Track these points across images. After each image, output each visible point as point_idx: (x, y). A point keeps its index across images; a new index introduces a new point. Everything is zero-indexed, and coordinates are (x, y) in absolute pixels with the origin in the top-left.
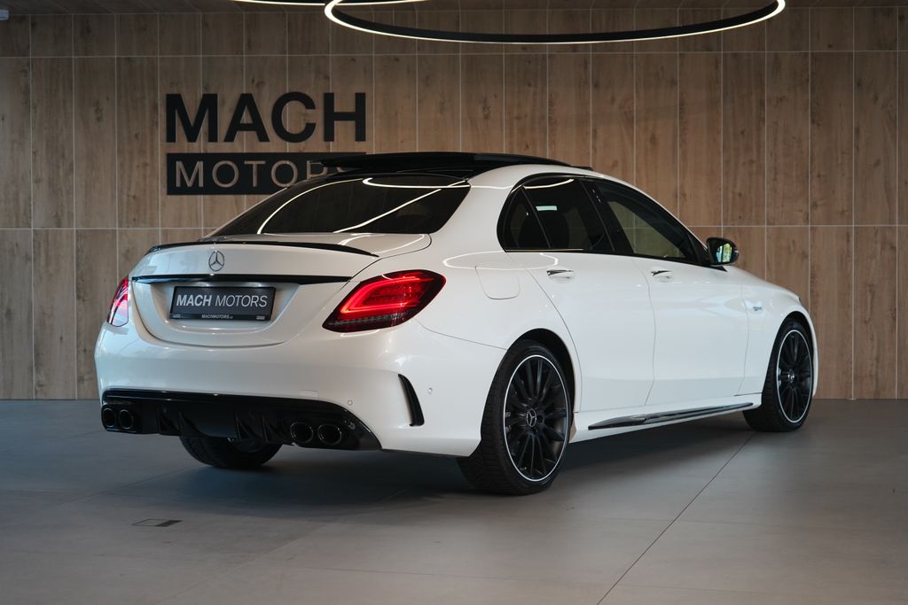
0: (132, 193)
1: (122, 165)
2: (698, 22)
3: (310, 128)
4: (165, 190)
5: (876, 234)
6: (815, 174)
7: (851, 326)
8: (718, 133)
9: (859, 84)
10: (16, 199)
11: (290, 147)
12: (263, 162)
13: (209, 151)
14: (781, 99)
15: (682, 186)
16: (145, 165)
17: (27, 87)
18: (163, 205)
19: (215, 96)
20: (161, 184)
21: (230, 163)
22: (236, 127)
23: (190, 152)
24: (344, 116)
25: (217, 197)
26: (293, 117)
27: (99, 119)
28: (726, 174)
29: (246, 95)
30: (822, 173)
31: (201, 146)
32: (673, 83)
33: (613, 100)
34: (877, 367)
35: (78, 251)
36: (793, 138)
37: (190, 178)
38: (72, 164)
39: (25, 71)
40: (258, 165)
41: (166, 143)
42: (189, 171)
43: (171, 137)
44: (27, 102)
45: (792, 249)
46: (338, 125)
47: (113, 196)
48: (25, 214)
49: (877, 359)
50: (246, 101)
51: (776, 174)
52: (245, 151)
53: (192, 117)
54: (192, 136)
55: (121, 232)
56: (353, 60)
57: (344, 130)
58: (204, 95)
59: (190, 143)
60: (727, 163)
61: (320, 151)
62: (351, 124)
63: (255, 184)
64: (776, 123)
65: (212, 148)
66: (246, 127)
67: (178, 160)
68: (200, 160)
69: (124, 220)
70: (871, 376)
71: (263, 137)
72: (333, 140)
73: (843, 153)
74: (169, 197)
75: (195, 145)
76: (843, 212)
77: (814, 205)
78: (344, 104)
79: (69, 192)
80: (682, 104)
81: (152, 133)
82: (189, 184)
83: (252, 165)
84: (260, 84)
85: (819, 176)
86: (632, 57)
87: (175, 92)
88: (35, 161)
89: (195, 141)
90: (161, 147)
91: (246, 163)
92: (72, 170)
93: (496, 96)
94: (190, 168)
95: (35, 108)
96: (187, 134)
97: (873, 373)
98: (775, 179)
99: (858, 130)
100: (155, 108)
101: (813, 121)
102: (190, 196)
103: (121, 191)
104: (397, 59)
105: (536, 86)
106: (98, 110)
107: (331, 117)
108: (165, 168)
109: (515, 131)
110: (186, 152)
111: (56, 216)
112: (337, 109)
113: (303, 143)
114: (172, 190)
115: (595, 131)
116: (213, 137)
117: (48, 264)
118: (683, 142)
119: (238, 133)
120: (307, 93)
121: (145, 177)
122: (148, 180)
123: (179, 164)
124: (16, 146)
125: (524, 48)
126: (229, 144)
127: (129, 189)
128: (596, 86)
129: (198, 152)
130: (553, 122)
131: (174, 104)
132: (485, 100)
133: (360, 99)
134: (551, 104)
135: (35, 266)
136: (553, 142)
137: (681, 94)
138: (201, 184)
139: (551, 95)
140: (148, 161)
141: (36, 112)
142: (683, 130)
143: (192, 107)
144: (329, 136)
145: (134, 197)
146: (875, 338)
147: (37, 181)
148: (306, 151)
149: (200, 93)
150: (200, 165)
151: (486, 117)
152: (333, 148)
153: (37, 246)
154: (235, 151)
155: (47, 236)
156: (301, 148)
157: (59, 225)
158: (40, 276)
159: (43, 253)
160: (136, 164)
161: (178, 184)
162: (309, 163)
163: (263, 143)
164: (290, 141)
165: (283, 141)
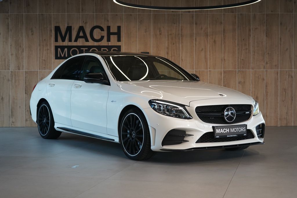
0: (43, 59)
1: (40, 50)
2: (229, 4)
3: (102, 38)
4: (54, 58)
5: (286, 72)
6: (267, 53)
7: (278, 102)
8: (236, 39)
9: (281, 24)
10: (5, 60)
11: (96, 44)
12: (87, 49)
13: (69, 45)
14: (256, 29)
15: (224, 57)
16: (48, 49)
17: (8, 24)
18: (54, 63)
19: (71, 27)
20: (53, 56)
21: (76, 49)
22: (78, 37)
23: (63, 45)
24: (114, 34)
26: (97, 34)
27: (32, 34)
28: (238, 53)
29: (81, 26)
30: (269, 53)
31: (66, 43)
32: (221, 23)
33: (202, 28)
34: (287, 115)
35: (25, 78)
36: (260, 41)
37: (63, 54)
38: (23, 49)
39: (8, 18)
40: (85, 50)
41: (55, 42)
42: (63, 52)
43: (56, 40)
44: (8, 28)
45: (259, 77)
46: (112, 36)
47: (37, 60)
48: (8, 65)
49: (287, 113)
50: (81, 29)
51: (254, 53)
52: (81, 45)
53: (63, 33)
54: (63, 40)
55: (40, 72)
56: (117, 15)
57: (114, 38)
58: (67, 26)
59: (63, 42)
60: (238, 49)
61: (106, 45)
62: (116, 36)
64: (254, 36)
65: (70, 44)
66: (81, 37)
67: (59, 48)
68: (66, 48)
69: (41, 68)
70: (285, 118)
71: (87, 40)
72: (110, 41)
73: (276, 46)
74: (56, 60)
75: (64, 43)
76: (276, 65)
77: (267, 63)
78: (114, 30)
79: (22, 58)
80: (224, 30)
81: (50, 39)
82: (63, 56)
83: (83, 50)
84: (86, 23)
85: (268, 54)
86: (208, 14)
87: (57, 25)
88: (11, 48)
89: (64, 42)
90: (53, 44)
91: (81, 49)
92: (23, 51)
93: (163, 27)
94: (63, 51)
95: (11, 30)
96: (61, 39)
97: (286, 118)
98: (254, 55)
99: (281, 39)
100: (51, 31)
101: (266, 36)
102: (63, 60)
103: (40, 58)
104: (131, 15)
105: (177, 24)
106: (32, 31)
107: (109, 34)
108: (54, 50)
109: (170, 39)
110: (61, 45)
111: (18, 66)
112: (111, 31)
113: (100, 42)
114: (57, 58)
115: (196, 39)
116: (70, 40)
117: (15, 82)
118: (224, 42)
119: (79, 39)
120: (102, 26)
121: (48, 53)
122: (49, 54)
123: (59, 49)
124: (4, 43)
125: (173, 11)
126: (76, 43)
127: (42, 57)
128: (196, 24)
129: (65, 45)
130: (182, 36)
131: (57, 29)
132: (160, 29)
133: (119, 28)
134: (181, 30)
135: (11, 83)
136: (182, 42)
137: (224, 27)
138: (66, 56)
139: (181, 27)
140: (49, 48)
141: (11, 32)
142: (224, 38)
143: (63, 30)
144: (109, 40)
145: (44, 60)
146: (286, 106)
147: (12, 55)
148: (101, 45)
149: (66, 26)
150: (66, 49)
151: (160, 34)
152: (110, 44)
153: (12, 76)
154: (78, 45)
155: (15, 73)
156: (100, 44)
157: (19, 69)
158: (13, 86)
159: (14, 79)
160: (45, 49)
161: (59, 56)
162: (102, 49)
163: (87, 42)
164: (96, 42)
165: (93, 42)
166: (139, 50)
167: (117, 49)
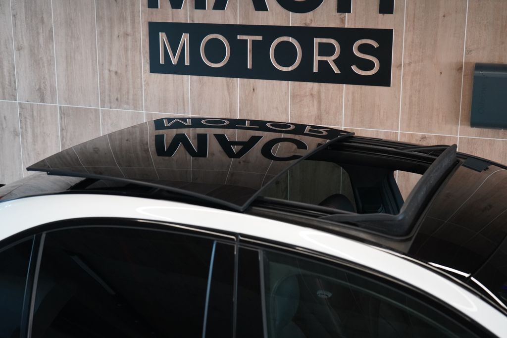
0: (113, 68)
1: (101, 34)
4: (148, 67)
11: (293, 20)
12: (259, 38)
13: (196, 21)
16: (126, 35)
18: (147, 84)
20: (143, 59)
21: (220, 37)
23: (175, 21)
25: (206, 79)
31: (187, 13)
35: (62, 130)
37: (174, 54)
38: (51, 31)
40: (254, 41)
41: (147, 10)
42: (174, 44)
47: (94, 72)
48: (10, 84)
52: (239, 22)
54: (176, 2)
55: (103, 111)
59: (175, 11)
61: (332, 25)
63: (249, 66)
65: (199, 17)
67: (162, 31)
68: (185, 32)
69: (107, 99)
71: (260, 5)
72: (349, 11)
74: (153, 75)
75: (181, 11)
79: (50, 63)
82: (174, 61)
83: (246, 41)
88: (15, 25)
89: (180, 7)
90: (143, 16)
91: (239, 37)
92: (51, 37)
94: (174, 42)
102: (176, 76)
103: (102, 65)
108: (147, 40)
110: (170, 21)
111: (40, 89)
113: (310, 14)
114: (155, 67)
116: (200, 3)
117: (35, 142)
121: (126, 49)
122: (129, 52)
123: (163, 37)
126: (218, 12)
127: (110, 63)
135: (23, 143)
138: (187, 62)
140: (129, 30)
144: (344, 6)
145: (116, 73)
147: (19, 49)
148: (313, 25)
150: (185, 38)
152: (349, 21)
153: (23, 120)
154: (227, 23)
155: (32, 111)
156: (308, 21)
157: (43, 100)
158: (28, 154)
159: (29, 130)
160: (116, 33)
161: (162, 61)
162: (317, 41)
163: (260, 12)
164: (292, 11)
165: (285, 11)
166: (469, 52)
167: (375, 45)
